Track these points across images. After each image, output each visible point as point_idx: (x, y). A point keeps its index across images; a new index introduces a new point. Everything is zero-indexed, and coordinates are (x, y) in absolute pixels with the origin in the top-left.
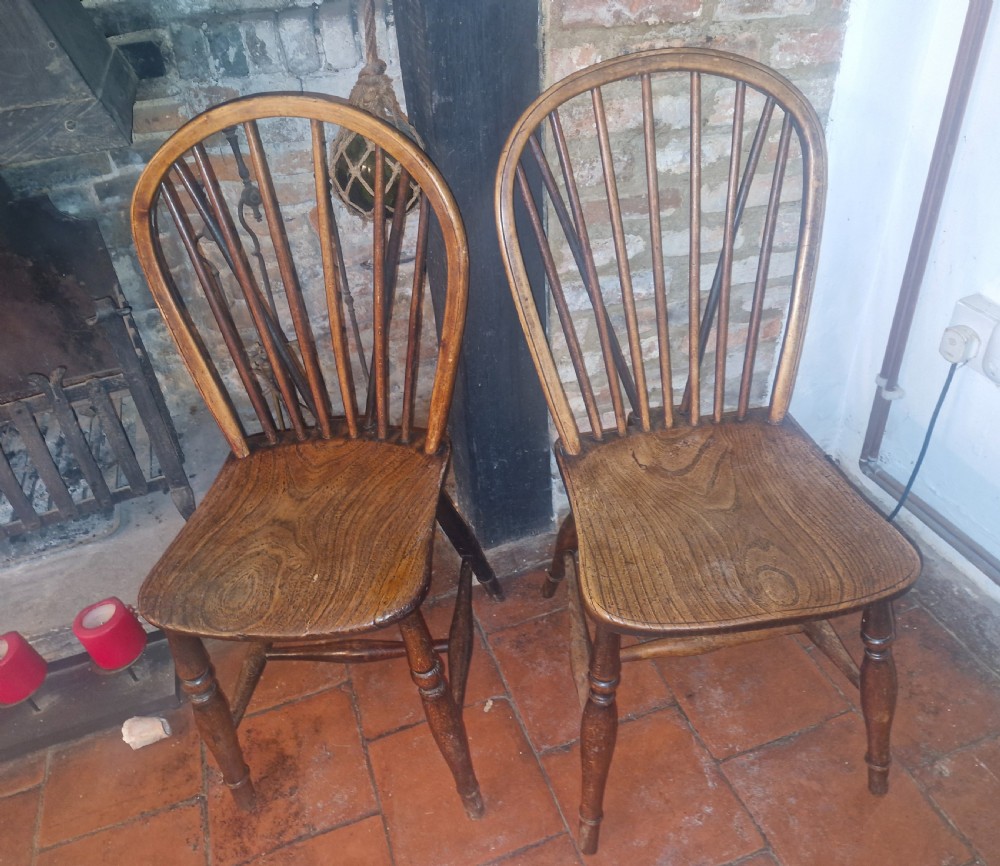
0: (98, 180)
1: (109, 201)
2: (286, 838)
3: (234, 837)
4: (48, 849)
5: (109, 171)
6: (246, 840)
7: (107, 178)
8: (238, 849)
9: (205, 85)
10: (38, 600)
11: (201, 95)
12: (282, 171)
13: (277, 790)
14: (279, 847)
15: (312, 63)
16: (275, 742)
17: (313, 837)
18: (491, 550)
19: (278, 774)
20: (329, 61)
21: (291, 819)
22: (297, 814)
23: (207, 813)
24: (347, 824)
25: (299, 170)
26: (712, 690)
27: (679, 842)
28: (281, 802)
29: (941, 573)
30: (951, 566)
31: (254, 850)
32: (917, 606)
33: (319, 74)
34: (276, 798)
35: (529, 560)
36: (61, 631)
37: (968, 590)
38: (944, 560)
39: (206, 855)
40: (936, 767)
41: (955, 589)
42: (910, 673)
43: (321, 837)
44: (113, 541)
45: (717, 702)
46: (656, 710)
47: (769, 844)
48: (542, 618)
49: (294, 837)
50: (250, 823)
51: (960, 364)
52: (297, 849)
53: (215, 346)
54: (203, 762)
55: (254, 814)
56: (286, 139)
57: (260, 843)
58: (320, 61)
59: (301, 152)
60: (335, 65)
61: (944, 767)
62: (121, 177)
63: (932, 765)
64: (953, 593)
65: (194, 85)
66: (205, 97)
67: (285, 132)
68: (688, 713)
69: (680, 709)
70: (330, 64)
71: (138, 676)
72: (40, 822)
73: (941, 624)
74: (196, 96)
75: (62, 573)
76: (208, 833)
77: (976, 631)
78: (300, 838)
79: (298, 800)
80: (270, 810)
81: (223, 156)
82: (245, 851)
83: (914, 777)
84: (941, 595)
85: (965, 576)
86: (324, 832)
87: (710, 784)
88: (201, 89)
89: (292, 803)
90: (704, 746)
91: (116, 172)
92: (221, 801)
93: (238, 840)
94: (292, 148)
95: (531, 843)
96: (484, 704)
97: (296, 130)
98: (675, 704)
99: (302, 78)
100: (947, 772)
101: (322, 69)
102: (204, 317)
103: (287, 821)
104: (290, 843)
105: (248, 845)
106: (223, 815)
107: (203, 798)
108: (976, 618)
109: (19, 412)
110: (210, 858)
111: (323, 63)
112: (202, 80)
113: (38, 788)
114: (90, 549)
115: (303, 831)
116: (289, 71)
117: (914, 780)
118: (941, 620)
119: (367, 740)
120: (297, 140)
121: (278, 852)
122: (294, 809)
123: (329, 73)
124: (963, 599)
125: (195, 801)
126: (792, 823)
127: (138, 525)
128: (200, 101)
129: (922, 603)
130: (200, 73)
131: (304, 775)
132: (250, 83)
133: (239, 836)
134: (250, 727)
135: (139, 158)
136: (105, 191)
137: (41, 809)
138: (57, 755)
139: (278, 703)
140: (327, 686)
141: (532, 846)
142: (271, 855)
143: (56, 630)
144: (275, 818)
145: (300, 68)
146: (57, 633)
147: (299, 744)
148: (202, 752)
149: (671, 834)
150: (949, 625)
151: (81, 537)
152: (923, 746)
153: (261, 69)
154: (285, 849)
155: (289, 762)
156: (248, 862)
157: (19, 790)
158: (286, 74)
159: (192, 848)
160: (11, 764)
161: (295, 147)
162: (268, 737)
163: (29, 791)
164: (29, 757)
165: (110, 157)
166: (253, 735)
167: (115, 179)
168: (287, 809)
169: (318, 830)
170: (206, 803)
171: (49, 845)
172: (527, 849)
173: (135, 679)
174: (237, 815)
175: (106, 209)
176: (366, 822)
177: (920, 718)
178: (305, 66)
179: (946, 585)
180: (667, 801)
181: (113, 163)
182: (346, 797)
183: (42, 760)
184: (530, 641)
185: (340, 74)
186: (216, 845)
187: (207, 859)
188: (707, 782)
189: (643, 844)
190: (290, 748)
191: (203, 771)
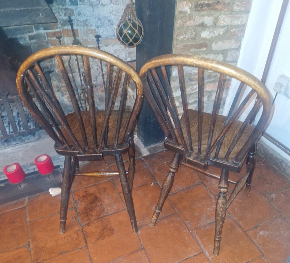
0: (30, 34)
1: (32, 41)
2: (101, 216)
3: (86, 217)
4: (31, 221)
5: (33, 32)
6: (89, 217)
7: (32, 34)
8: (88, 219)
9: (64, 7)
10: (17, 157)
11: (63, 10)
12: (85, 35)
13: (96, 205)
14: (99, 218)
15: (97, 3)
16: (93, 194)
17: (108, 216)
18: (148, 147)
19: (96, 201)
20: (102, 2)
21: (102, 212)
22: (103, 211)
23: (77, 211)
24: (118, 212)
25: (90, 35)
26: (213, 180)
27: (207, 214)
28: (98, 208)
29: (271, 152)
30: (273, 150)
31: (92, 219)
32: (265, 160)
33: (99, 6)
34: (96, 207)
35: (159, 149)
36: (27, 165)
37: (278, 156)
38: (271, 149)
39: (79, 221)
40: (271, 196)
41: (275, 156)
42: (264, 175)
43: (111, 216)
44: (37, 142)
45: (214, 183)
46: (198, 185)
47: (230, 214)
48: (165, 163)
49: (104, 216)
50: (90, 213)
51: (278, 93)
52: (104, 218)
53: (61, 88)
54: (73, 199)
55: (91, 211)
56: (87, 25)
57: (94, 218)
58: (100, 2)
59: (91, 29)
60: (104, 4)
61: (273, 196)
62: (36, 34)
63: (270, 195)
64: (274, 157)
65: (61, 7)
66: (64, 11)
67: (87, 23)
68: (206, 185)
69: (204, 184)
70: (102, 4)
71: (50, 178)
72: (28, 215)
73: (271, 164)
74: (61, 10)
75: (23, 150)
76: (78, 216)
77: (280, 166)
78: (105, 216)
79: (103, 207)
80: (95, 210)
81: (67, 29)
82: (90, 220)
83: (266, 198)
84: (271, 157)
85: (277, 152)
86: (111, 214)
87: (214, 201)
88: (63, 8)
89: (101, 208)
90: (211, 192)
91: (35, 32)
92: (81, 208)
93: (87, 217)
94: (88, 28)
95: (168, 215)
96: (151, 184)
97: (90, 22)
98: (203, 183)
99: (94, 7)
100: (274, 197)
101: (100, 5)
102: (58, 79)
103: (101, 212)
104: (102, 217)
105: (90, 218)
106: (82, 211)
107: (75, 208)
108: (280, 162)
109: (17, 99)
110: (80, 222)
111: (101, 3)
112: (64, 6)
113: (25, 207)
114: (31, 144)
115: (105, 214)
116: (90, 4)
117: (266, 199)
118: (271, 163)
119: (120, 193)
120: (90, 26)
121: (99, 219)
122: (102, 209)
123: (102, 6)
124: (276, 158)
125: (73, 209)
126: (235, 209)
127: (44, 138)
128: (62, 12)
129: (266, 159)
130: (63, 4)
131: (103, 201)
132: (78, 8)
133: (88, 216)
134: (86, 190)
135: (42, 28)
136: (31, 38)
137: (27, 212)
138: (29, 199)
139: (93, 185)
140: (106, 180)
141: (168, 216)
142: (98, 220)
143: (25, 165)
144: (97, 212)
145: (94, 4)
146: (25, 166)
147: (101, 194)
148: (73, 197)
149: (205, 212)
150: (273, 164)
151: (26, 141)
152: (268, 191)
153: (82, 4)
154: (101, 219)
155: (99, 199)
156: (91, 222)
157: (19, 208)
158: (89, 5)
159: (74, 220)
160: (15, 201)
161: (89, 28)
162: (91, 193)
163: (22, 208)
164: (20, 199)
165: (34, 27)
166: (87, 192)
167: (34, 35)
168: (100, 210)
169: (110, 214)
170: (76, 209)
171: (32, 220)
172: (167, 216)
173: (50, 179)
174: (86, 211)
175: (32, 44)
176: (123, 212)
177: (267, 185)
178: (95, 4)
179: (272, 155)
180: (203, 205)
181: (34, 29)
182: (116, 206)
183: (25, 200)
184: (162, 169)
185: (105, 6)
186: (81, 219)
187: (79, 222)
188: (213, 201)
189: (198, 214)
190: (98, 195)
191: (74, 201)
